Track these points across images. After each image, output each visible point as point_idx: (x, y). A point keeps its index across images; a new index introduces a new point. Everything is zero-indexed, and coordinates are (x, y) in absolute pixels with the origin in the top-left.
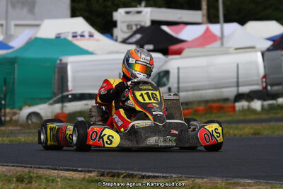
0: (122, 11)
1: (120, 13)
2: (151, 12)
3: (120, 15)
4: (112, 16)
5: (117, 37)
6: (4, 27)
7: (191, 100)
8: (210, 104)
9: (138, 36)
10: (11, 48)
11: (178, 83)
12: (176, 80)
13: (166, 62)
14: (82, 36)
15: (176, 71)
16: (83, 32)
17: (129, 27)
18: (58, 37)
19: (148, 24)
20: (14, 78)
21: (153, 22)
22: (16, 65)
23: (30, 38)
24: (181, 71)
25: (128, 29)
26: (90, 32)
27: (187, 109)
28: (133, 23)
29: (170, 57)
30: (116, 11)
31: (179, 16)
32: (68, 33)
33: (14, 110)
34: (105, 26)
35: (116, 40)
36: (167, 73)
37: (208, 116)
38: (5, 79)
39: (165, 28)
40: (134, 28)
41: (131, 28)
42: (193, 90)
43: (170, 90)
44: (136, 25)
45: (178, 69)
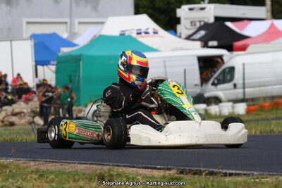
0: (185, 8)
1: (184, 10)
2: (215, 8)
3: (183, 12)
4: (175, 13)
5: (180, 34)
6: (69, 24)
7: (257, 96)
8: (276, 100)
9: (202, 33)
10: (75, 45)
11: (244, 79)
12: (241, 76)
13: (231, 58)
14: (146, 33)
15: (241, 67)
16: (147, 29)
17: (193, 23)
18: (122, 34)
19: (212, 20)
20: (79, 76)
21: (217, 19)
22: (81, 63)
23: (95, 36)
24: (246, 67)
25: (192, 25)
26: (154, 29)
27: (253, 105)
28: (196, 20)
29: (235, 53)
30: (180, 7)
31: (243, 12)
32: (133, 30)
33: (79, 108)
34: (169, 23)
35: (180, 37)
36: (232, 69)
37: (274, 112)
38: (70, 77)
39: (229, 24)
40: (198, 25)
41: (195, 25)
42: (259, 86)
43: (235, 86)
44: (200, 22)
45: (244, 65)
